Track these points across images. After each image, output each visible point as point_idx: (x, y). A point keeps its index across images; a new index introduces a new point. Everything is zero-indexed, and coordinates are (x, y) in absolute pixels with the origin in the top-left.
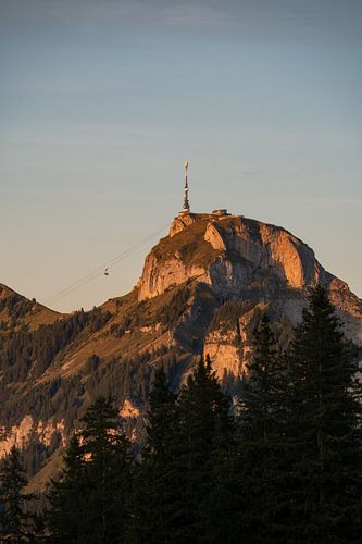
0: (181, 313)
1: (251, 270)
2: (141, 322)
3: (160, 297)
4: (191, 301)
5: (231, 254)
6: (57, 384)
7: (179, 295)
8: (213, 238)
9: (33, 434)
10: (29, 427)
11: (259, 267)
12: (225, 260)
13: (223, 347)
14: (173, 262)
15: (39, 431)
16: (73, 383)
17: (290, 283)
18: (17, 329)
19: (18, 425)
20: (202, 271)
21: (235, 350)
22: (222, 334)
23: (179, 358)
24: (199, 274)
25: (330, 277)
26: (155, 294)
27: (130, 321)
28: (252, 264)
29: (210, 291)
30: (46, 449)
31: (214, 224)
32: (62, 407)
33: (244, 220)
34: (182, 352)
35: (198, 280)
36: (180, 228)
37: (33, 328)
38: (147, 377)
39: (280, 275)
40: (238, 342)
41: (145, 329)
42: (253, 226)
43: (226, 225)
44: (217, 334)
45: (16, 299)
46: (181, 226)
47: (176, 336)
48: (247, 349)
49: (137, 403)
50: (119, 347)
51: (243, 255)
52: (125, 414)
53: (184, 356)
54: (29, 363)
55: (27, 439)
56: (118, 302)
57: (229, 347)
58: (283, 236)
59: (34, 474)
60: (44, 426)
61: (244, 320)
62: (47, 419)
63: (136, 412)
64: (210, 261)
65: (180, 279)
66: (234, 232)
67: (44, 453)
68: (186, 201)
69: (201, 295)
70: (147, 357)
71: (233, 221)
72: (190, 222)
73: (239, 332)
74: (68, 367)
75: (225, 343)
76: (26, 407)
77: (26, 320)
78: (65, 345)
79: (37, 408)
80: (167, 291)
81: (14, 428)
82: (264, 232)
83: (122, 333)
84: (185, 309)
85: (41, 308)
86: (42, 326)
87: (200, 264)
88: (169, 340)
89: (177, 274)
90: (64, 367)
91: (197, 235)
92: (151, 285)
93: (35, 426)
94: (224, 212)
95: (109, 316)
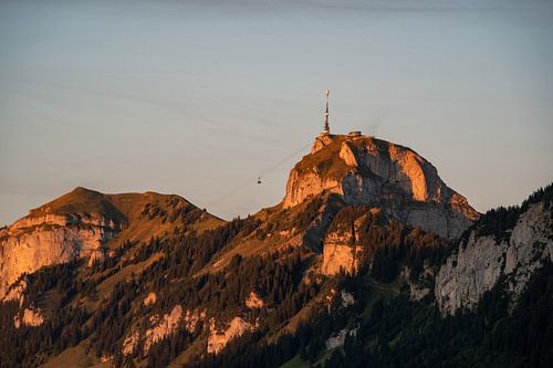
0: (313, 218)
1: (380, 184)
2: (280, 227)
3: (299, 206)
4: (322, 209)
5: (362, 169)
6: (205, 278)
7: (313, 204)
8: (347, 155)
9: (182, 322)
10: (179, 315)
11: (387, 182)
12: (356, 174)
13: (339, 247)
14: (311, 176)
15: (187, 319)
16: (218, 278)
17: (415, 196)
18: (187, 234)
19: (170, 314)
20: (336, 183)
21: (350, 249)
22: (339, 235)
23: (304, 257)
24: (333, 186)
25: (451, 192)
26: (296, 203)
27: (272, 226)
28: (381, 179)
29: (341, 201)
30: (191, 335)
31: (348, 143)
32: (206, 299)
33: (375, 141)
34: (306, 252)
35: (332, 191)
36: (320, 147)
37: (200, 232)
38: (272, 272)
39: (406, 189)
40: (352, 243)
41: (283, 233)
42: (383, 146)
43: (359, 144)
44: (335, 236)
45: (190, 208)
46: (321, 144)
47: (305, 238)
48: (358, 249)
49: (262, 294)
50: (260, 248)
51: (373, 171)
52: (250, 304)
53: (308, 255)
54: (191, 262)
55: (177, 326)
56: (269, 211)
57: (345, 247)
58: (410, 155)
59: (177, 356)
60: (191, 315)
61: (358, 223)
62: (193, 309)
63: (260, 303)
64: (343, 175)
65: (317, 190)
66: (366, 151)
67: (188, 338)
68: (327, 124)
69: (333, 204)
70: (276, 256)
71: (365, 142)
72: (328, 141)
73: (353, 234)
74: (218, 265)
75: (341, 243)
76: (177, 298)
77: (195, 226)
78: (222, 246)
79: (186, 299)
80: (305, 200)
81: (166, 316)
82: (393, 151)
83: (264, 237)
84: (316, 215)
85: (209, 216)
86: (206, 231)
87: (335, 177)
88: (298, 241)
89: (314, 186)
90: (215, 265)
91: (334, 153)
92: (293, 196)
93: (184, 315)
94: (359, 134)
95: (260, 222)
